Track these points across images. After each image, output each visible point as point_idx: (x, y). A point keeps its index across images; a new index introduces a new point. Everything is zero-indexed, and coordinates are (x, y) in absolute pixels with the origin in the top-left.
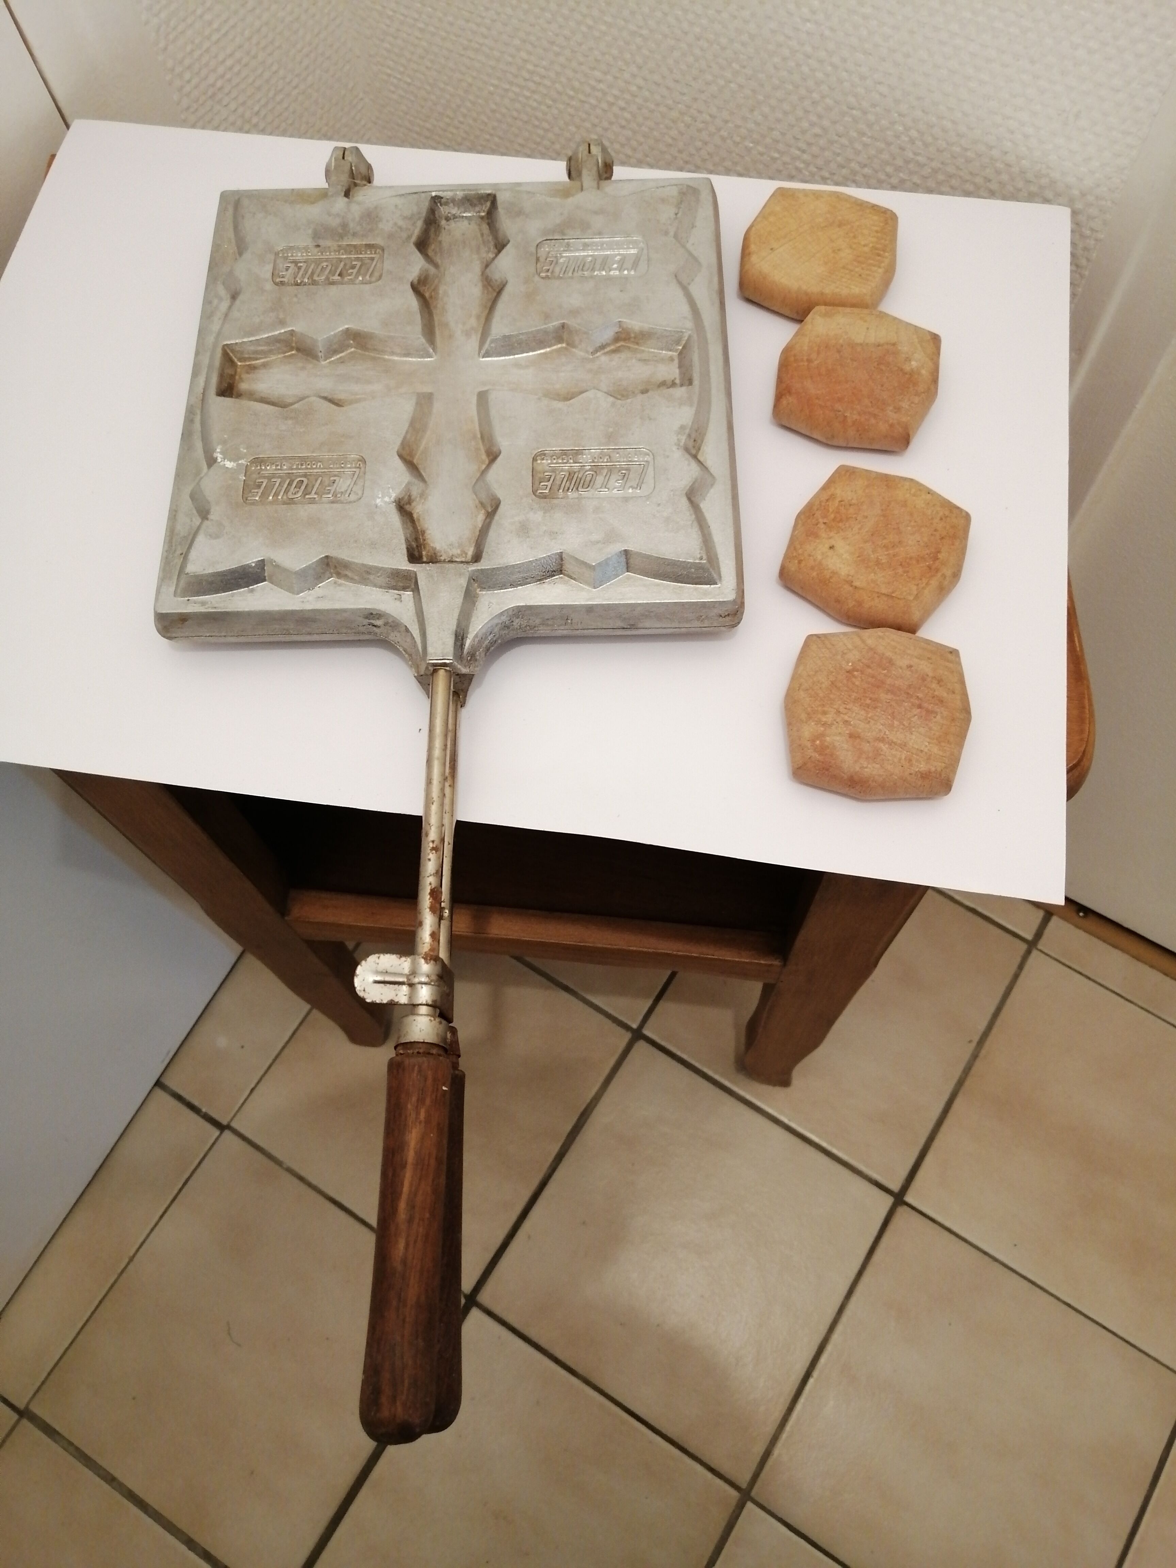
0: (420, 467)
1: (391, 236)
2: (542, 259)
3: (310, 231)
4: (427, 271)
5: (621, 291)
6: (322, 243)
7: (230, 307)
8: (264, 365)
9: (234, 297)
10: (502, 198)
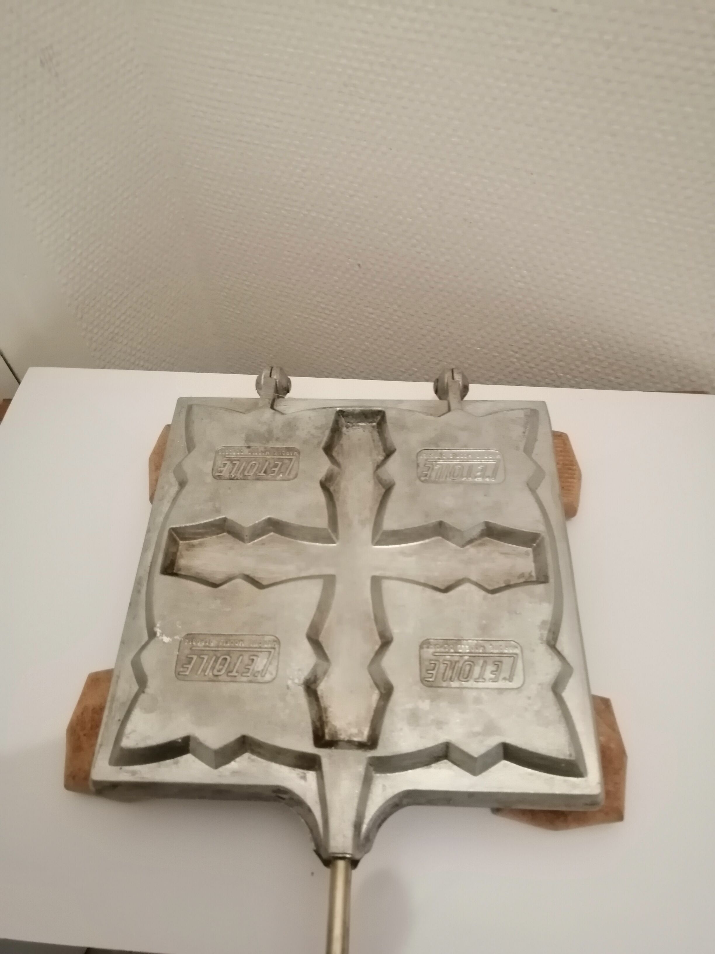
0: (324, 645)
1: (305, 442)
2: (421, 465)
3: (243, 436)
4: (332, 470)
5: (485, 495)
6: (251, 444)
7: (178, 493)
8: (201, 545)
9: (182, 484)
10: (390, 415)
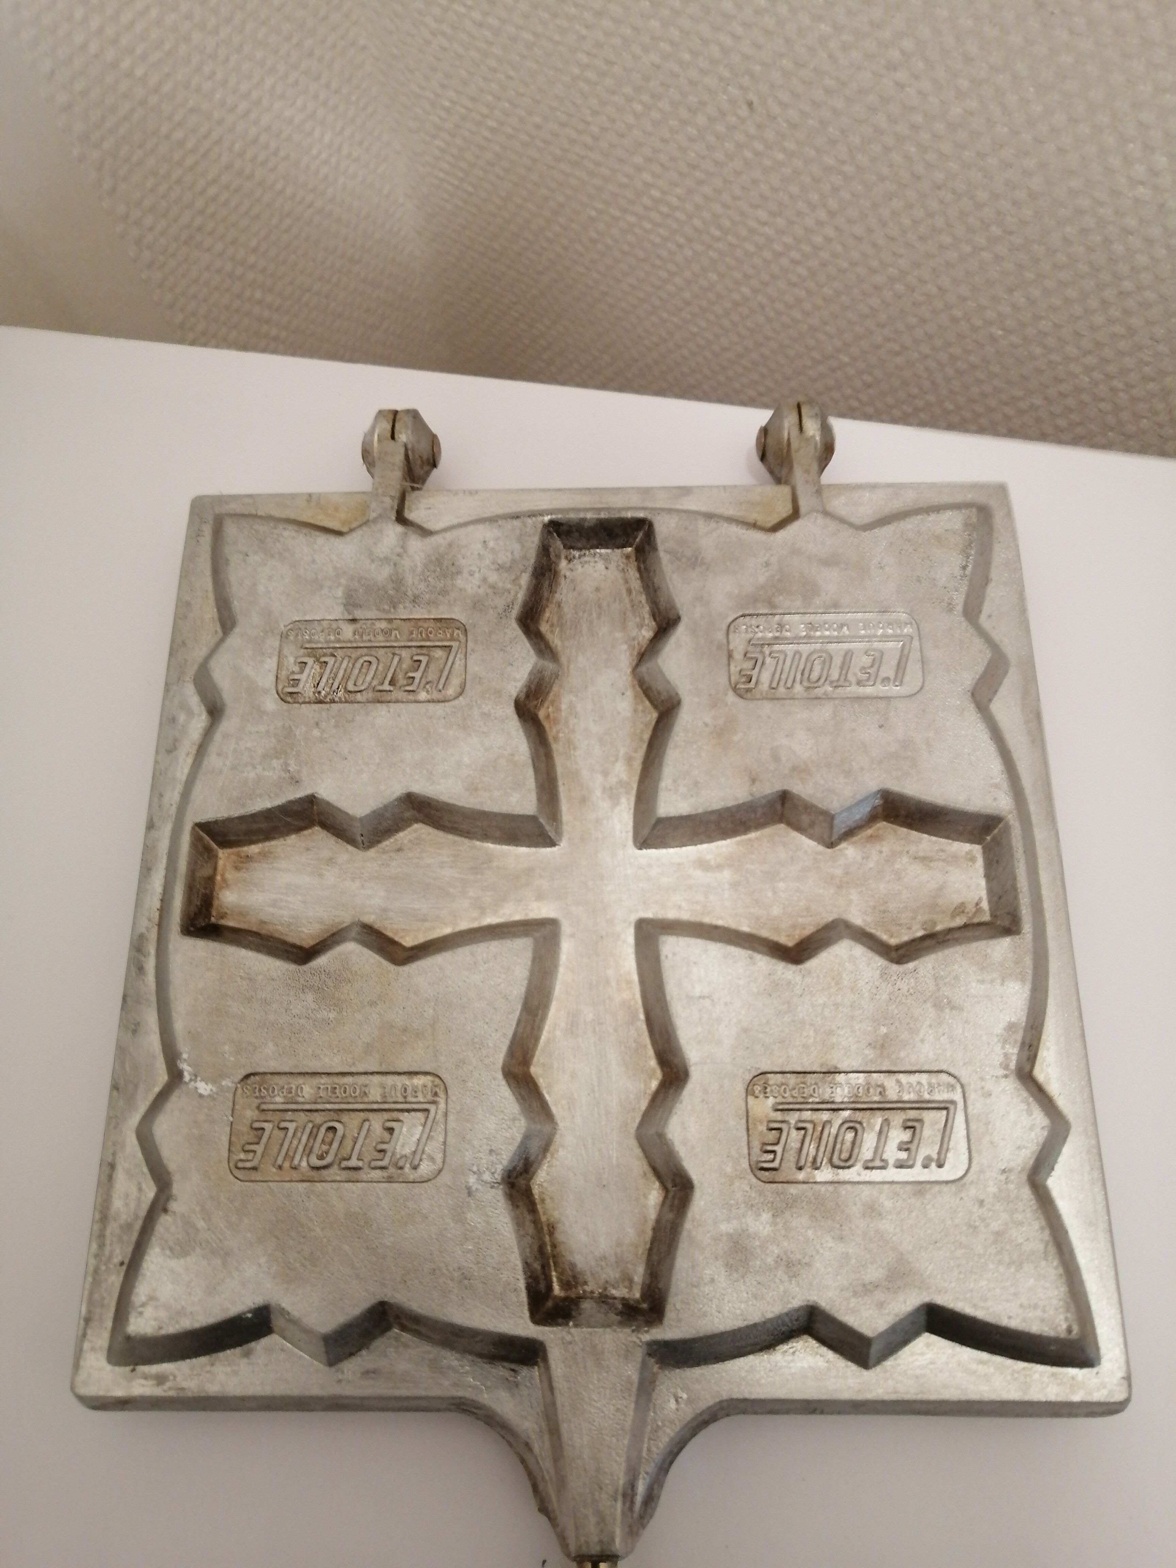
0: (542, 1082)
1: (477, 605)
2: (738, 655)
3: (339, 593)
4: (540, 672)
5: (881, 726)
6: (358, 614)
7: (208, 733)
8: (264, 855)
9: (215, 711)
10: (664, 528)
